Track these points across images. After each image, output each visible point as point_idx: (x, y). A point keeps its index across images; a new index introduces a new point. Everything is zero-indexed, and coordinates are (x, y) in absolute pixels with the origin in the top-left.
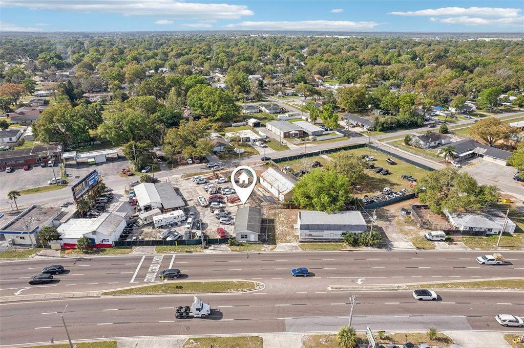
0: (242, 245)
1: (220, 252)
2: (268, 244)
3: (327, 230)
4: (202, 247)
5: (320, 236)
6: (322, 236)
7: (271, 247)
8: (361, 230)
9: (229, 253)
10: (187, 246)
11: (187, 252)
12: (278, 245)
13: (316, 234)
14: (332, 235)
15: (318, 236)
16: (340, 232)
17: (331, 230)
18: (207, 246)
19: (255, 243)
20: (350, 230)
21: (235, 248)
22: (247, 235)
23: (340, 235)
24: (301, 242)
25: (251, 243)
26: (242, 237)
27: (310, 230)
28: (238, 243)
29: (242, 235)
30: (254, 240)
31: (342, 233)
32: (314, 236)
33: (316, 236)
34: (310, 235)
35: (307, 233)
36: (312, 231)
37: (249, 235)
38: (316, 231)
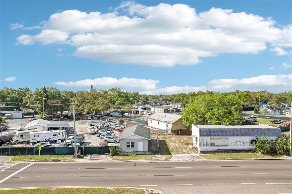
0: (127, 155)
1: (98, 161)
2: (161, 155)
3: (233, 135)
4: (74, 157)
5: (225, 146)
6: (227, 146)
7: (165, 157)
8: (274, 136)
9: (109, 162)
10: (56, 156)
11: (53, 160)
12: (173, 155)
13: (220, 141)
14: (239, 143)
15: (222, 146)
16: (248, 139)
17: (237, 135)
18: (82, 156)
19: (144, 153)
20: (261, 135)
21: (117, 157)
22: (134, 143)
23: (248, 144)
24: (203, 152)
25: (138, 153)
26: (128, 146)
27: (212, 137)
28: (122, 154)
29: (128, 143)
30: (142, 151)
31: (251, 141)
32: (217, 146)
33: (219, 146)
34: (212, 144)
35: (208, 141)
36: (214, 137)
37: (137, 143)
38: (220, 139)
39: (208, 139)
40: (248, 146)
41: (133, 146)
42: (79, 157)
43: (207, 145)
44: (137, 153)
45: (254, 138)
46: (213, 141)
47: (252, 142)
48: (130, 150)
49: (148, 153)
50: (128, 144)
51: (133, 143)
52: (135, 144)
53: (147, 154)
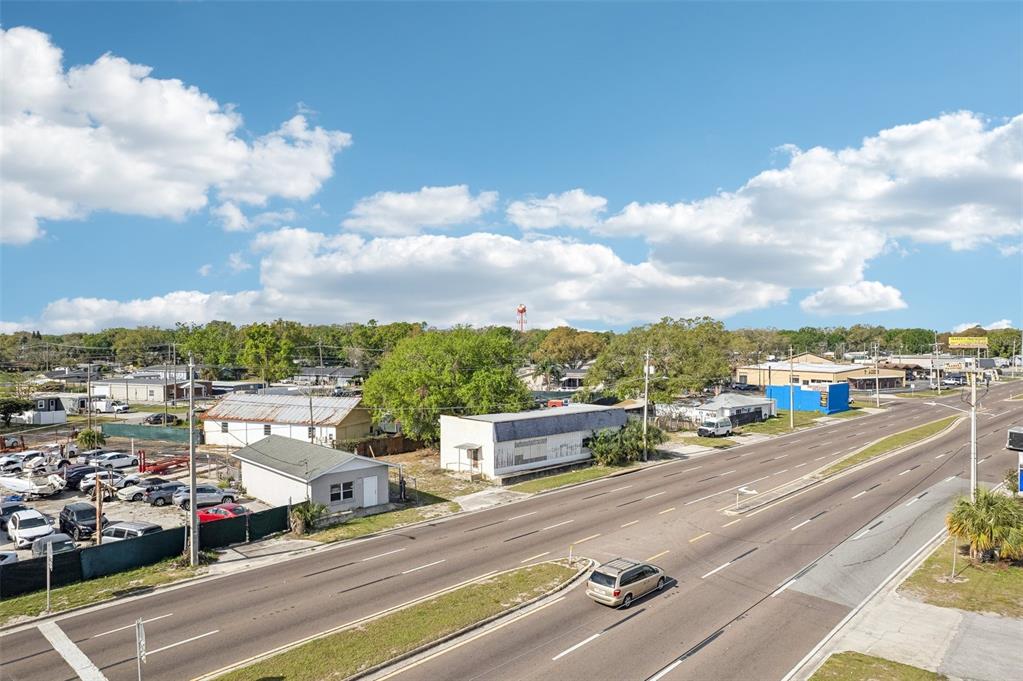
0: (341, 525)
3: (555, 432)
5: (541, 459)
6: (545, 458)
7: (441, 507)
9: (319, 550)
12: (454, 501)
13: (531, 450)
14: (564, 450)
15: (537, 460)
16: (577, 437)
18: (212, 555)
19: (382, 510)
21: (327, 534)
22: (351, 484)
23: (579, 449)
24: (507, 481)
25: (369, 512)
26: (335, 497)
27: (518, 441)
28: (326, 523)
29: (333, 487)
30: (375, 503)
31: (584, 440)
32: (526, 462)
33: (532, 460)
34: (519, 460)
35: (510, 452)
36: (523, 441)
37: (359, 481)
38: (531, 443)
39: (510, 447)
40: (579, 454)
41: (348, 495)
42: (203, 561)
43: (509, 463)
44: (361, 511)
45: (588, 434)
46: (519, 451)
47: (586, 442)
48: (343, 508)
49: (392, 506)
50: (335, 491)
51: (348, 485)
52: (355, 489)
53: (390, 512)
